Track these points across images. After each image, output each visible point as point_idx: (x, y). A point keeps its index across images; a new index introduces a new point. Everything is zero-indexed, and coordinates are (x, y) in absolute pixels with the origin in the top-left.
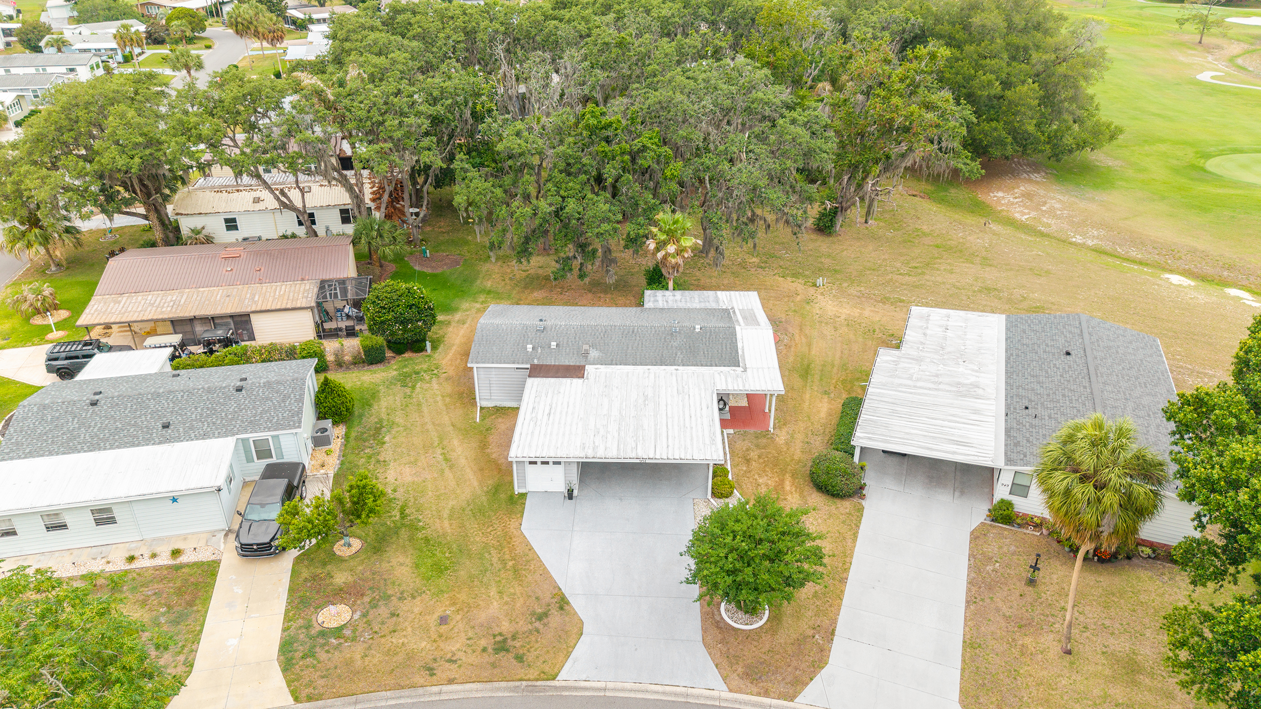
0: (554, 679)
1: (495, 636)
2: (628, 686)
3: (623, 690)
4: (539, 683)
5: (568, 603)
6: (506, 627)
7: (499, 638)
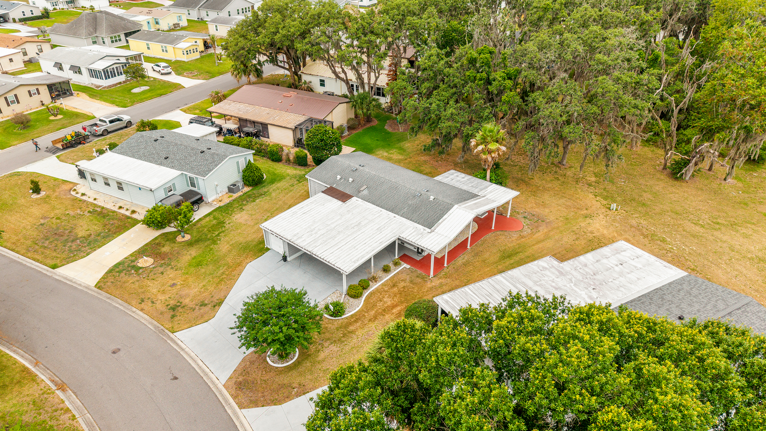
0: (173, 333)
1: (178, 302)
4: (166, 331)
5: (219, 306)
6: (187, 301)
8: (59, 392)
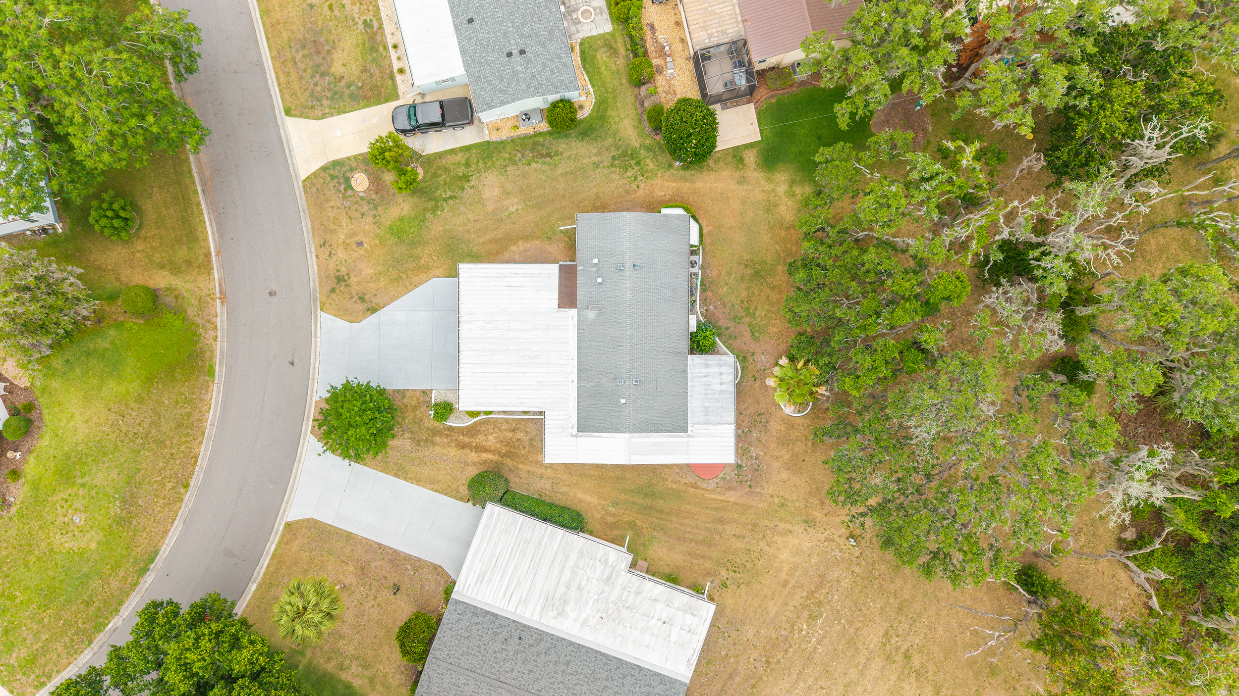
0: (321, 310)
1: (348, 274)
2: (318, 348)
3: (316, 346)
4: (319, 302)
5: (373, 313)
6: (353, 280)
7: (346, 278)
8: (218, 301)
